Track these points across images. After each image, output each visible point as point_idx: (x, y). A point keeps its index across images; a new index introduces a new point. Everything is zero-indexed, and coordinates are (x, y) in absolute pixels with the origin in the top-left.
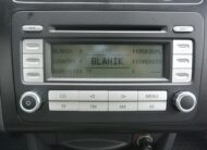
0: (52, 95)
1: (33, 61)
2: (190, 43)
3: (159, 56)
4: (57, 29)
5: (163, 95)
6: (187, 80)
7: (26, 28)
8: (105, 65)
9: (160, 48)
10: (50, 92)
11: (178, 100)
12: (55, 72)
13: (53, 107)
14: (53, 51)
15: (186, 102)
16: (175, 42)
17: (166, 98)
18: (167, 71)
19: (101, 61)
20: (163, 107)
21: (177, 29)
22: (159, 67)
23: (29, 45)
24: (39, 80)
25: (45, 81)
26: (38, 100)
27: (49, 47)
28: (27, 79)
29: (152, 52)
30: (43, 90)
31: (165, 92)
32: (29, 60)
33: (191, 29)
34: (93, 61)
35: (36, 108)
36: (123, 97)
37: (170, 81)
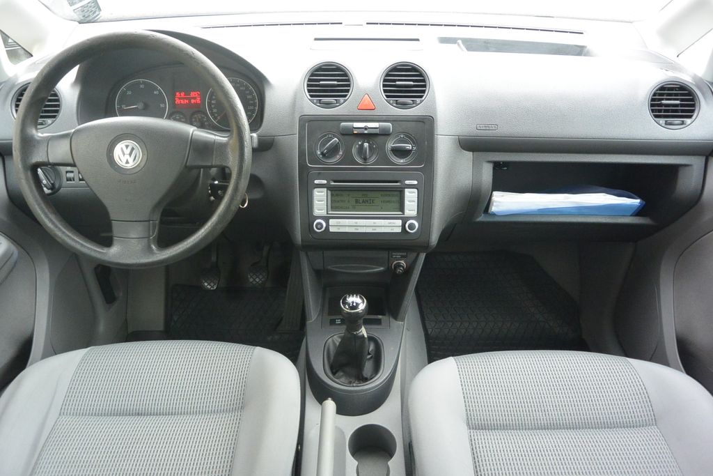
0: (332, 222)
1: (320, 200)
2: (416, 190)
3: (396, 199)
4: (335, 182)
5: (399, 222)
6: (414, 213)
7: (316, 182)
8: (363, 204)
9: (398, 193)
10: (330, 220)
11: (407, 226)
12: (333, 208)
13: (331, 229)
14: (332, 195)
15: (411, 226)
17: (401, 225)
18: (402, 209)
19: (361, 201)
20: (399, 230)
21: (407, 182)
22: (397, 205)
23: (319, 192)
24: (323, 213)
25: (327, 214)
26: (324, 225)
27: (329, 192)
28: (317, 212)
29: (393, 195)
30: (327, 219)
31: (401, 221)
32: (319, 201)
33: (415, 182)
34: (357, 201)
35: (323, 229)
36: (374, 223)
37: (404, 214)
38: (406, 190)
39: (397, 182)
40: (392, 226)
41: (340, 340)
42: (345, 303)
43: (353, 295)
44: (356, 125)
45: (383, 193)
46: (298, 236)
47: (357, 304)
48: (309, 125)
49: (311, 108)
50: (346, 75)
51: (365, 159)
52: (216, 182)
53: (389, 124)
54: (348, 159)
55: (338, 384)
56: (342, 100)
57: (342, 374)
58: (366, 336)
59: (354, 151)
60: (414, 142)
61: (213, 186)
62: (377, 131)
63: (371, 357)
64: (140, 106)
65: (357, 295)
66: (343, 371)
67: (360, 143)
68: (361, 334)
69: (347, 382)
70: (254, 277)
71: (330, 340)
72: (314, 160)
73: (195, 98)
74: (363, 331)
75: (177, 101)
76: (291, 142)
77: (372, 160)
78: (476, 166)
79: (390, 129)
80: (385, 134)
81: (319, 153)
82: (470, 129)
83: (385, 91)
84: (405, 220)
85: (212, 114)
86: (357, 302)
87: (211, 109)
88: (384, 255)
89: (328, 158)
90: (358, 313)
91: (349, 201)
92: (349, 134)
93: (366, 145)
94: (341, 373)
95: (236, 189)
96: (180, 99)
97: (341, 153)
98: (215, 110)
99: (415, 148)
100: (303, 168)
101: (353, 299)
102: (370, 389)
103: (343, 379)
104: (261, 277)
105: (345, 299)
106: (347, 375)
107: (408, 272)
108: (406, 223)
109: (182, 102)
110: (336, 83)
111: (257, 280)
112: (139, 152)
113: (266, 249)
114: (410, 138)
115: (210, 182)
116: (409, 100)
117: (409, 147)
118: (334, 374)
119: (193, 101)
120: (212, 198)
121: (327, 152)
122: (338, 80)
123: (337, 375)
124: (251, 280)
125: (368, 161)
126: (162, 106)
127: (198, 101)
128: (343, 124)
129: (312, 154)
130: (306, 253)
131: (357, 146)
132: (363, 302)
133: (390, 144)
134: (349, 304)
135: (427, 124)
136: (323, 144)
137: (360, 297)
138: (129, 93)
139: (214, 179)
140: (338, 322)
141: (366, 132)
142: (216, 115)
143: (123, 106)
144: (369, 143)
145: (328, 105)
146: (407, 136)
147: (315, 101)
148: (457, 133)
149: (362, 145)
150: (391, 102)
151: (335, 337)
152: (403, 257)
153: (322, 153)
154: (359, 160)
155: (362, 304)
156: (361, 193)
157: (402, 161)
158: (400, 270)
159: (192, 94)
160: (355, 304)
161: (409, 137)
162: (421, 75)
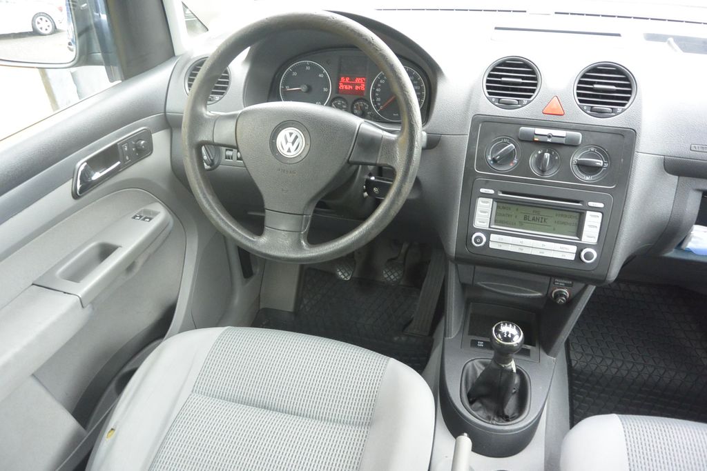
0: (493, 237)
1: (484, 211)
2: (600, 215)
3: (575, 221)
4: (504, 193)
5: (574, 249)
6: (594, 241)
7: (482, 190)
8: (533, 222)
9: (577, 215)
10: (492, 235)
11: (583, 254)
12: (496, 222)
13: (492, 245)
14: (498, 207)
15: (588, 256)
16: (589, 214)
17: (575, 252)
18: (579, 233)
19: (531, 219)
20: (572, 257)
21: (591, 204)
22: (574, 229)
23: (483, 202)
24: (485, 226)
25: (490, 227)
26: (484, 239)
27: (495, 204)
28: (478, 224)
29: (570, 217)
30: (488, 233)
31: (576, 247)
32: (481, 212)
33: (601, 205)
34: (525, 218)
35: (482, 244)
36: (543, 245)
37: (581, 240)
38: (588, 212)
39: (578, 202)
40: (564, 252)
41: (484, 368)
42: (497, 331)
43: (508, 324)
44: (538, 131)
45: (558, 212)
46: (453, 248)
47: (512, 336)
48: (483, 125)
49: (488, 107)
50: (533, 72)
51: (543, 171)
52: (373, 178)
53: (579, 134)
54: (523, 169)
55: (475, 416)
56: (525, 100)
57: (480, 405)
58: (515, 371)
59: (532, 161)
60: (607, 157)
61: (368, 182)
62: (563, 141)
63: (515, 392)
64: (303, 88)
65: (513, 325)
66: (482, 403)
67: (540, 152)
68: (510, 368)
69: (484, 416)
70: (389, 273)
71: (470, 364)
72: (483, 166)
73: (359, 85)
74: (512, 365)
75: (342, 86)
76: (460, 144)
77: (552, 172)
78: (680, 193)
79: (579, 140)
80: (572, 145)
81: (490, 158)
82: (680, 149)
83: (579, 95)
84: (581, 248)
85: (375, 103)
86: (512, 333)
87: (374, 97)
88: (546, 280)
89: (500, 165)
90: (512, 346)
91: (516, 217)
92: (529, 141)
93: (547, 155)
94: (478, 405)
95: (399, 193)
96: (344, 84)
97: (515, 161)
98: (378, 99)
99: (606, 165)
100: (469, 172)
101: (509, 329)
102: (511, 431)
103: (481, 413)
104: (396, 274)
105: (499, 327)
106: (487, 408)
107: (571, 303)
108: (582, 251)
109: (346, 87)
110: (520, 80)
111: (392, 277)
112: (301, 141)
113: (405, 246)
114: (603, 153)
115: (366, 177)
116: (607, 108)
117: (599, 163)
118: (471, 403)
119: (357, 88)
120: (366, 194)
121: (499, 159)
122: (523, 78)
123: (473, 405)
124: (386, 276)
125: (546, 174)
126: (325, 90)
127: (363, 87)
128: (523, 128)
129: (482, 158)
130: (456, 265)
131: (536, 156)
132: (520, 335)
133: (577, 157)
134: (503, 334)
135: (626, 139)
136: (497, 149)
137: (517, 328)
138: (295, 74)
139: (371, 175)
140: (481, 344)
141: (549, 140)
142: (379, 104)
143: (287, 87)
144: (551, 153)
145: (508, 105)
146: (599, 150)
147: (493, 100)
148: (665, 153)
149: (542, 155)
150: (585, 108)
151: (476, 361)
152: (567, 285)
153: (494, 160)
154: (535, 171)
155: (517, 336)
156: (533, 209)
157: (588, 178)
158: (561, 300)
159: (358, 80)
160: (510, 336)
161: (601, 152)
162: (627, 79)
